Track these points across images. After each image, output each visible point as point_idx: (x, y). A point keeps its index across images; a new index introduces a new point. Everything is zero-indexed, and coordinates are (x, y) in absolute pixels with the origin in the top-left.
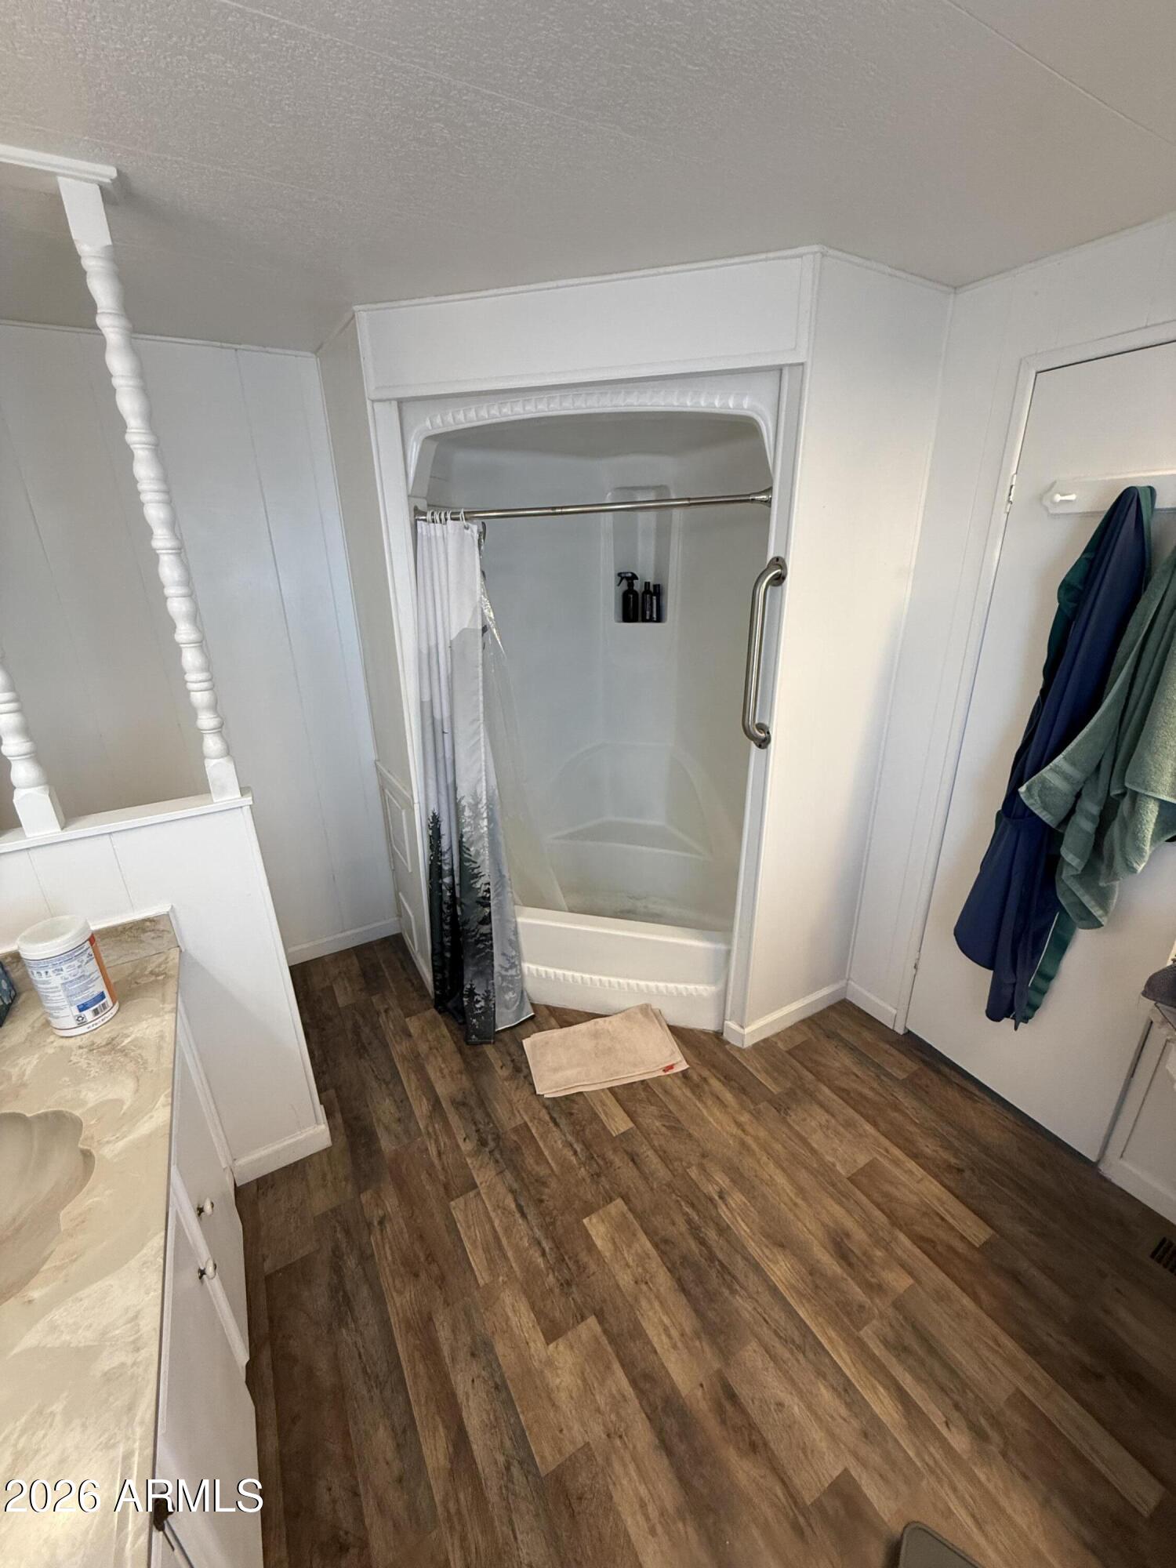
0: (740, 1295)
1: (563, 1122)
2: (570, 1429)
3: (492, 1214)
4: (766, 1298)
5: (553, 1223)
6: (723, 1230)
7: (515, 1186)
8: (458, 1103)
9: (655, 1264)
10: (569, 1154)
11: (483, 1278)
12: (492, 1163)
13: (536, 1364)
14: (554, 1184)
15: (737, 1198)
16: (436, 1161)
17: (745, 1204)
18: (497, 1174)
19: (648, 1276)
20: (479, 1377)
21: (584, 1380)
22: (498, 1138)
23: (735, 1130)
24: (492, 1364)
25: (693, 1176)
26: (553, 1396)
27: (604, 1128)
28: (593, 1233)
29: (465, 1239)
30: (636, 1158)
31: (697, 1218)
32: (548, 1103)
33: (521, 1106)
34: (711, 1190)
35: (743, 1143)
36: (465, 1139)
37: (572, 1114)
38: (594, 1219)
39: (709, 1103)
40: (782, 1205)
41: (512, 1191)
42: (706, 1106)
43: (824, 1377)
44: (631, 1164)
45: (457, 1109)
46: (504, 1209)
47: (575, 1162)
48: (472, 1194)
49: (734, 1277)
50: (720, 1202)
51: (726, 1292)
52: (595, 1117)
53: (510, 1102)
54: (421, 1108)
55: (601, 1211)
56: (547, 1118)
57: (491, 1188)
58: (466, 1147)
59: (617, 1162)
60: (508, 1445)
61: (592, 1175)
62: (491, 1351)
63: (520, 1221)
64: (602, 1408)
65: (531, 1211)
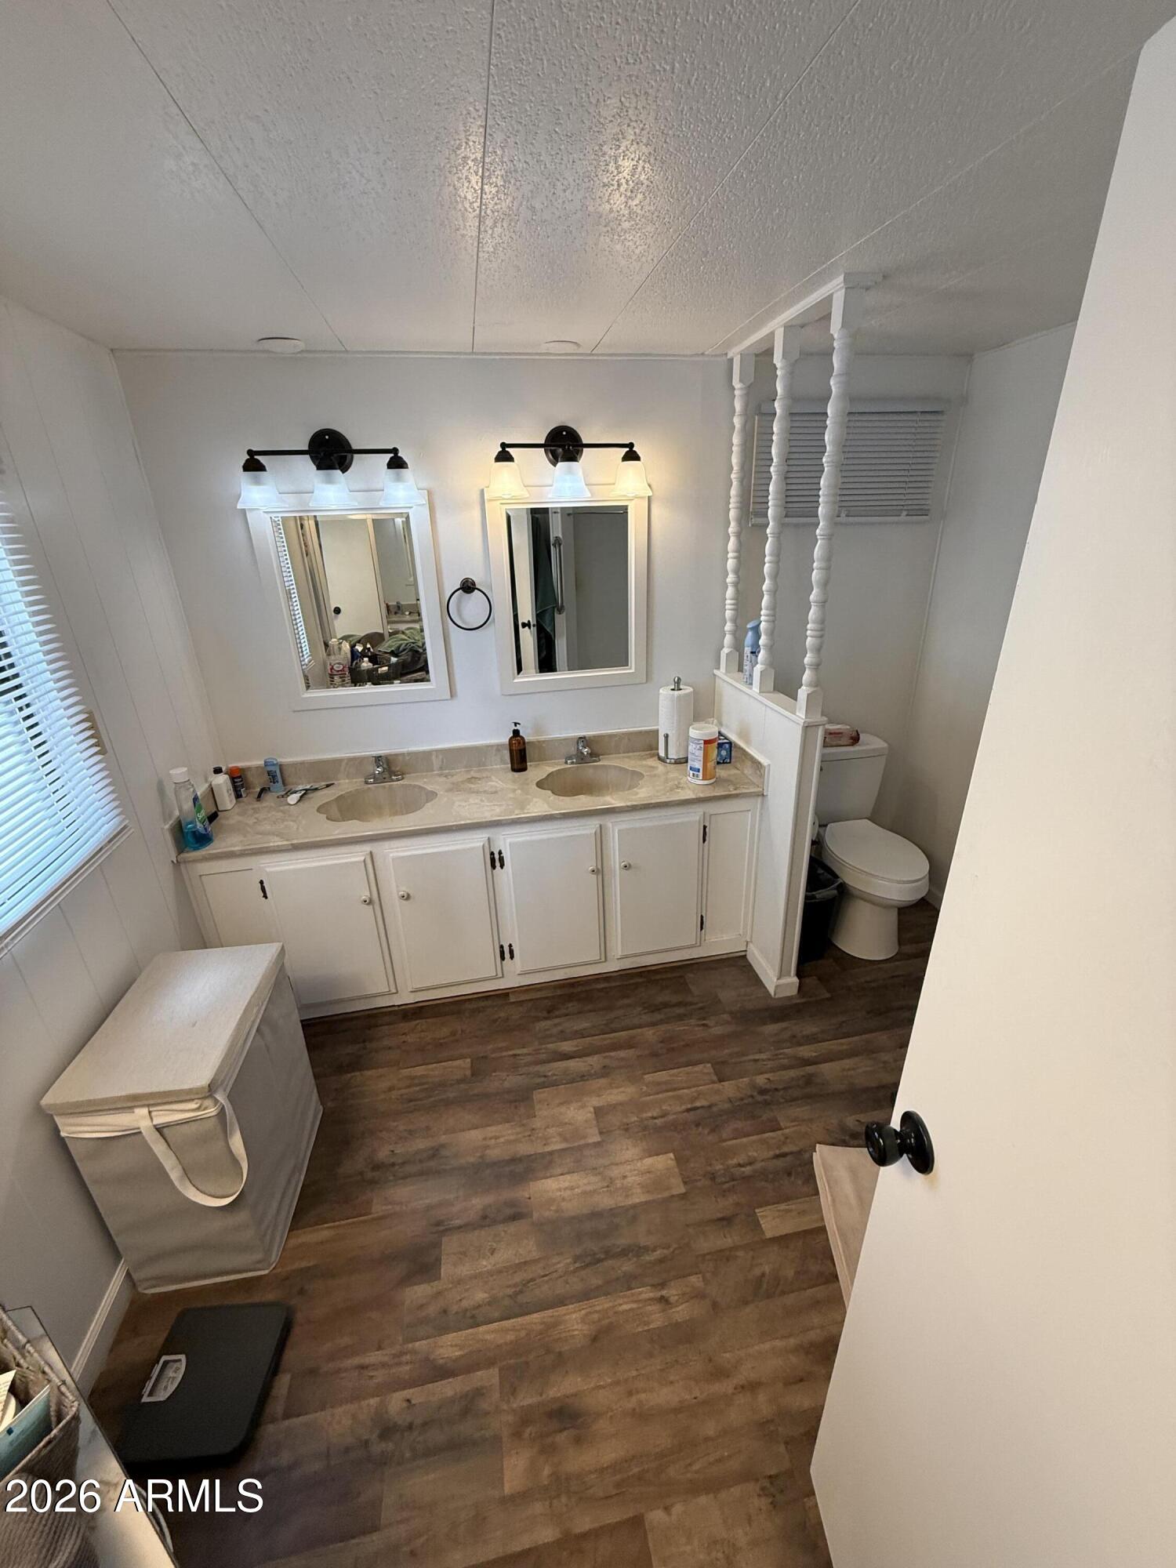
0: (570, 1263)
1: (780, 1163)
2: (546, 1110)
3: (693, 1090)
4: (560, 1289)
5: (676, 1131)
6: (629, 1282)
7: (715, 1109)
8: (810, 1079)
9: (620, 1200)
10: (742, 1159)
11: (648, 1078)
12: (741, 1096)
13: (586, 1099)
14: (711, 1139)
15: (657, 1319)
16: (751, 1057)
17: (648, 1323)
18: (729, 1099)
19: (613, 1190)
20: (592, 1068)
21: (566, 1124)
22: (767, 1103)
23: (746, 1374)
24: (595, 1076)
25: (693, 1279)
26: (566, 1105)
27: (767, 1204)
28: (660, 1158)
29: (680, 1070)
30: (725, 1223)
31: (648, 1259)
32: (807, 1156)
33: (803, 1129)
34: (673, 1292)
35: (722, 1373)
36: (769, 1079)
37: (789, 1174)
38: (672, 1163)
40: (634, 1374)
41: (710, 1107)
43: (489, 1304)
44: (720, 1215)
45: (804, 1077)
46: (696, 1098)
47: (731, 1162)
48: (715, 1078)
49: (587, 1266)
50: (659, 1294)
51: (578, 1251)
52: (787, 1199)
53: (811, 1120)
54: (806, 1052)
55: (676, 1170)
56: (786, 1150)
57: (718, 1092)
58: (761, 1080)
59: (723, 1203)
60: (555, 1078)
61: (713, 1174)
62: (603, 1076)
63: (684, 1107)
64: (548, 1130)
65: (691, 1116)
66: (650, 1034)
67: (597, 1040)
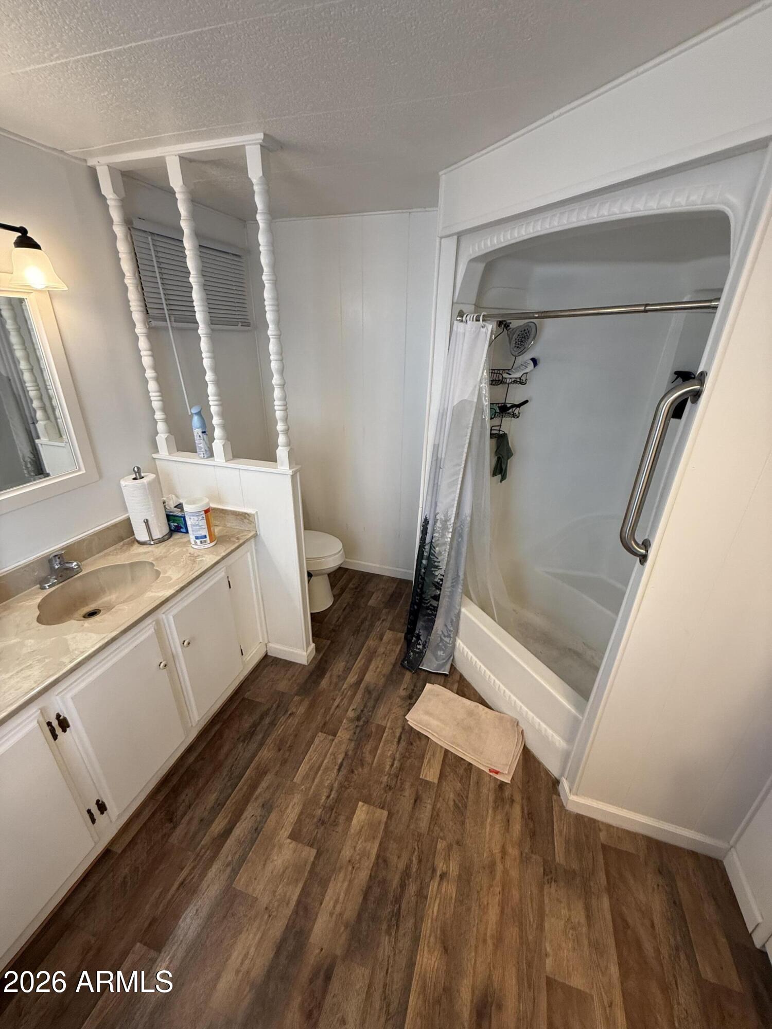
0: (389, 939)
1: (403, 744)
2: (258, 884)
3: (329, 754)
4: (402, 961)
5: (346, 788)
6: (421, 895)
7: (350, 753)
8: (368, 690)
9: (367, 865)
10: (388, 763)
11: (298, 779)
12: (352, 732)
13: (276, 840)
14: (366, 770)
15: (450, 889)
16: (334, 707)
17: (451, 898)
18: (349, 739)
19: (358, 865)
20: (256, 817)
21: (284, 872)
22: (367, 722)
23: (497, 851)
24: (264, 818)
25: (439, 846)
26: (268, 862)
27: (420, 768)
28: (358, 812)
29: (308, 754)
30: (418, 801)
31: (414, 870)
32: (406, 727)
33: (392, 716)
34: (441, 866)
35: (492, 866)
36: (353, 709)
37: (411, 744)
38: (365, 807)
39: (499, 817)
40: (475, 929)
41: (346, 754)
42: (494, 819)
44: (412, 801)
45: (365, 692)
46: (335, 759)
47: (387, 770)
48: (331, 737)
49: (398, 926)
50: (438, 878)
51: (384, 927)
52: (422, 757)
53: (390, 710)
54: (352, 679)
55: (372, 807)
56: (398, 735)
57: (340, 743)
58: (351, 714)
59: (407, 793)
60: (237, 856)
61: (387, 785)
62: (269, 812)
63: (335, 771)
64: (277, 894)
65: (344, 771)
66: (266, 754)
67: (236, 795)
